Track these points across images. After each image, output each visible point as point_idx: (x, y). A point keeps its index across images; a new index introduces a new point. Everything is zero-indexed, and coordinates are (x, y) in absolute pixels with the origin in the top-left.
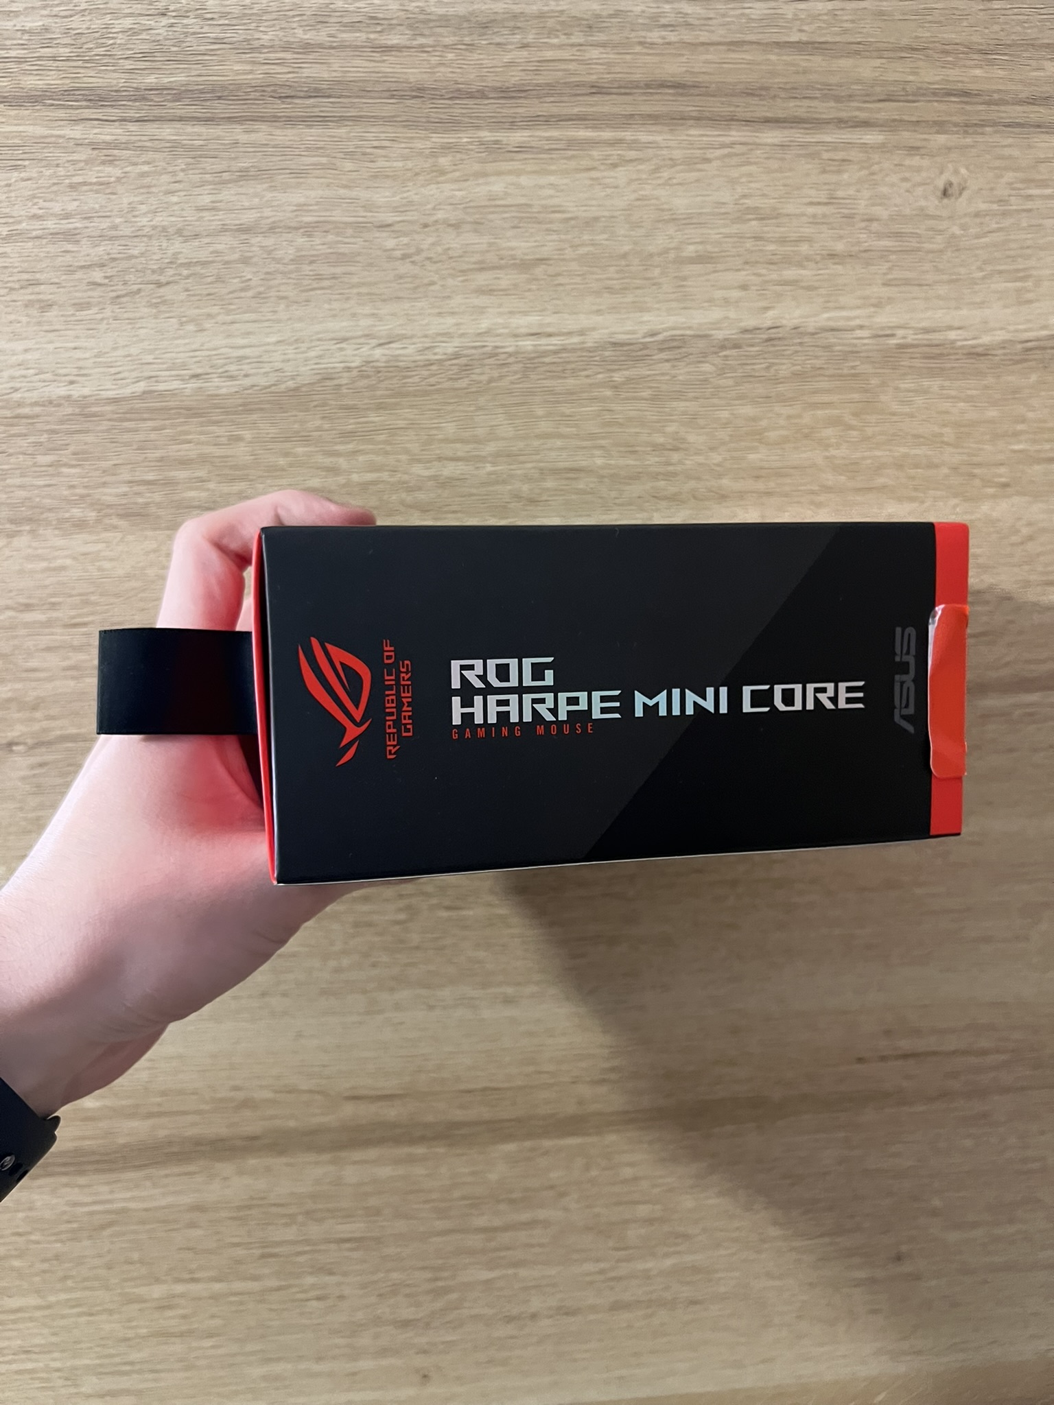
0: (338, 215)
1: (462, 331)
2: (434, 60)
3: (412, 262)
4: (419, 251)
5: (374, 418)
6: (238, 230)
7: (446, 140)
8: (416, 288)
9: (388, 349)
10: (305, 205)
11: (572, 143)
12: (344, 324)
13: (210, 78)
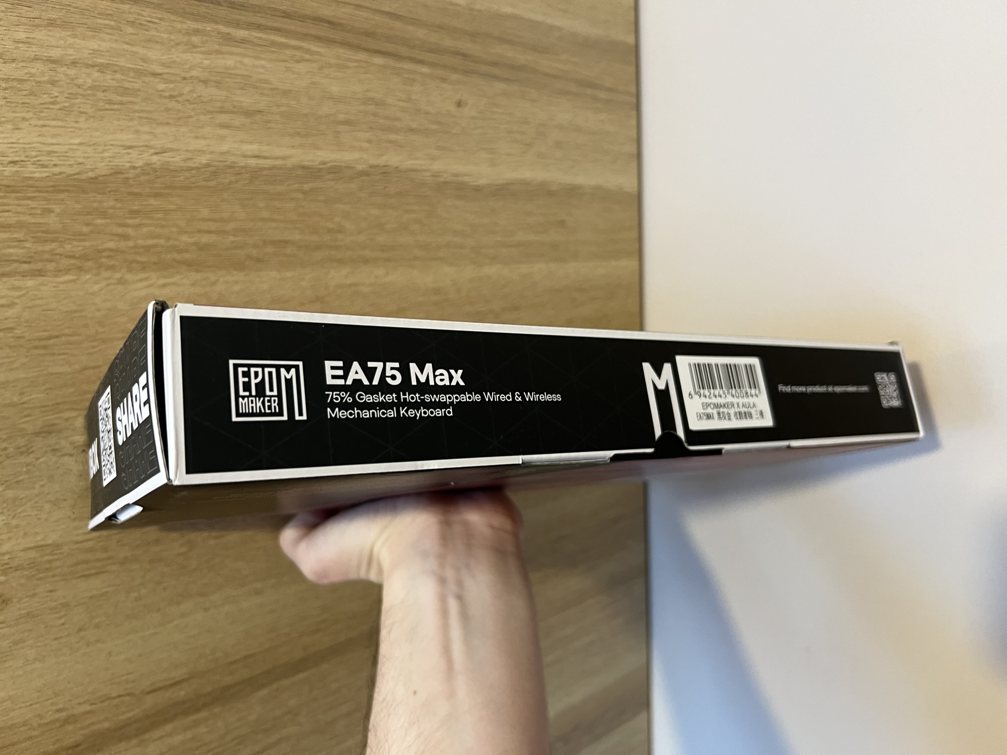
1: (210, 150)
3: (177, 101)
4: (181, 95)
6: (48, 61)
8: (180, 118)
9: (162, 156)
10: (98, 51)
12: (130, 136)
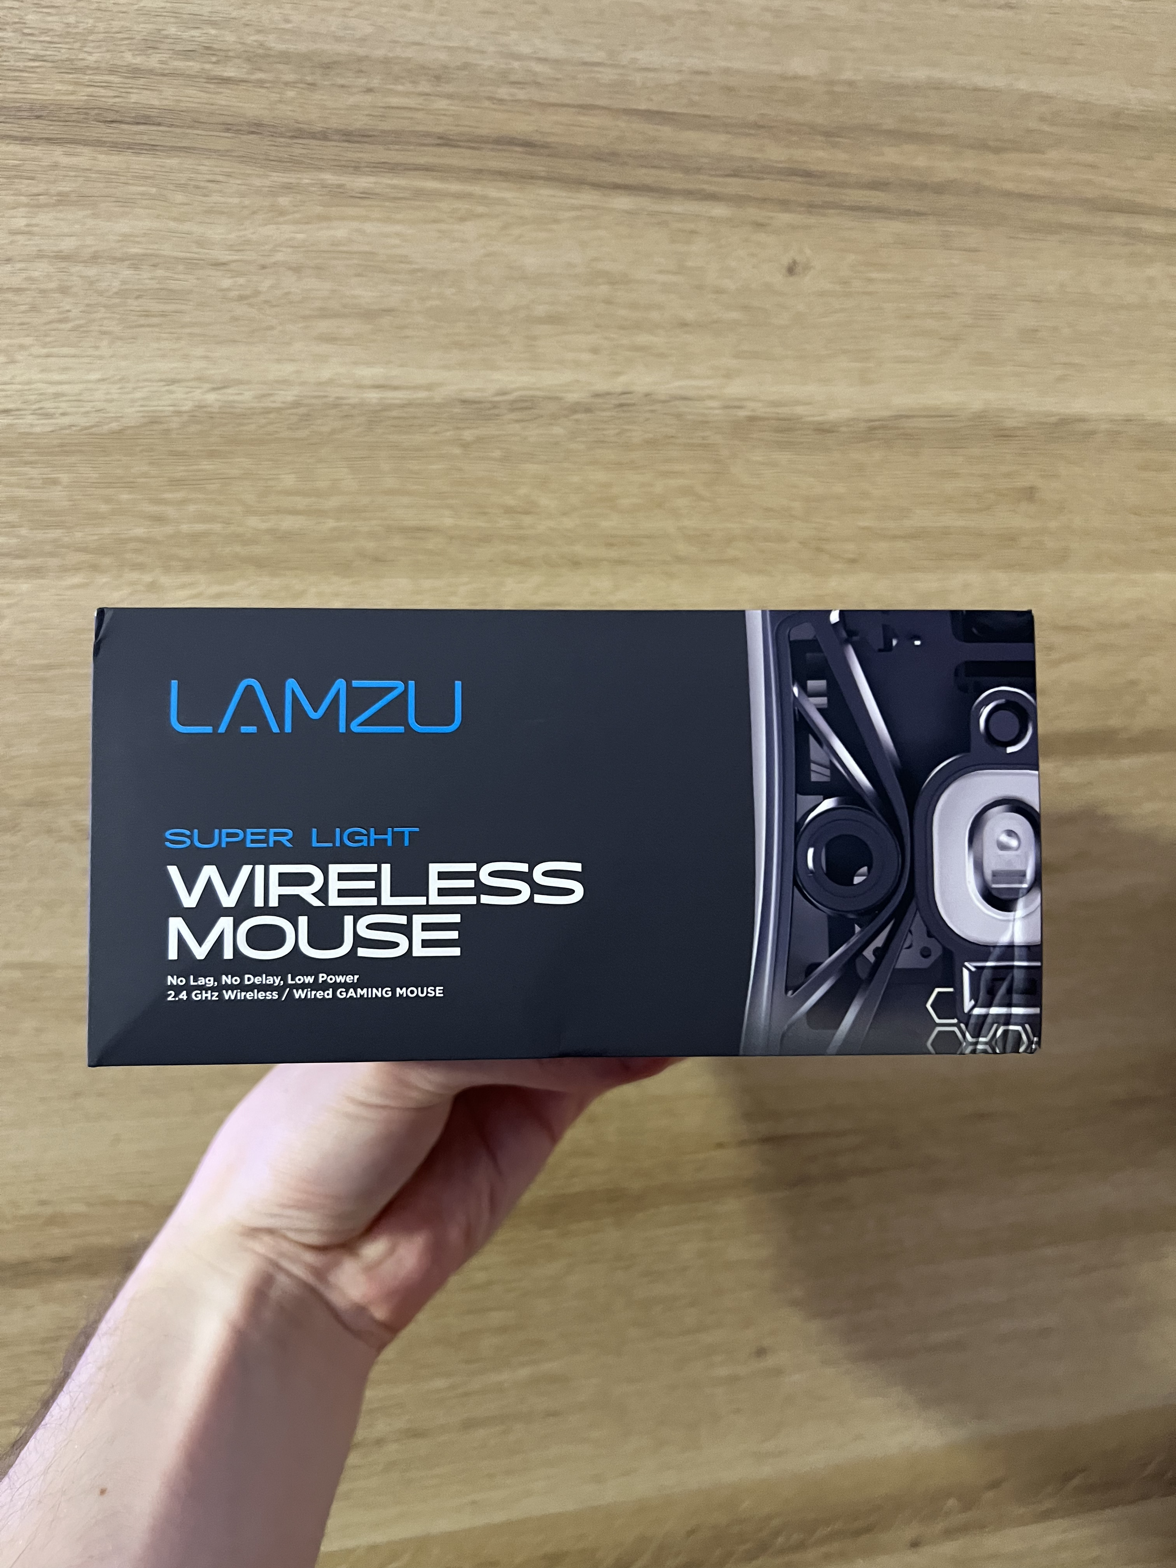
0: (167, 250)
1: (301, 380)
2: (274, 97)
3: (250, 304)
4: (257, 294)
5: (207, 465)
6: (56, 257)
7: (286, 180)
8: (253, 332)
9: (223, 394)
10: (131, 236)
11: (419, 193)
12: (175, 365)
13: (28, 96)
